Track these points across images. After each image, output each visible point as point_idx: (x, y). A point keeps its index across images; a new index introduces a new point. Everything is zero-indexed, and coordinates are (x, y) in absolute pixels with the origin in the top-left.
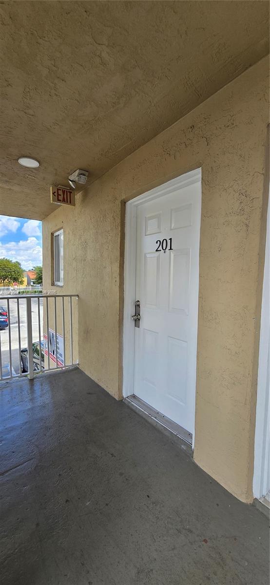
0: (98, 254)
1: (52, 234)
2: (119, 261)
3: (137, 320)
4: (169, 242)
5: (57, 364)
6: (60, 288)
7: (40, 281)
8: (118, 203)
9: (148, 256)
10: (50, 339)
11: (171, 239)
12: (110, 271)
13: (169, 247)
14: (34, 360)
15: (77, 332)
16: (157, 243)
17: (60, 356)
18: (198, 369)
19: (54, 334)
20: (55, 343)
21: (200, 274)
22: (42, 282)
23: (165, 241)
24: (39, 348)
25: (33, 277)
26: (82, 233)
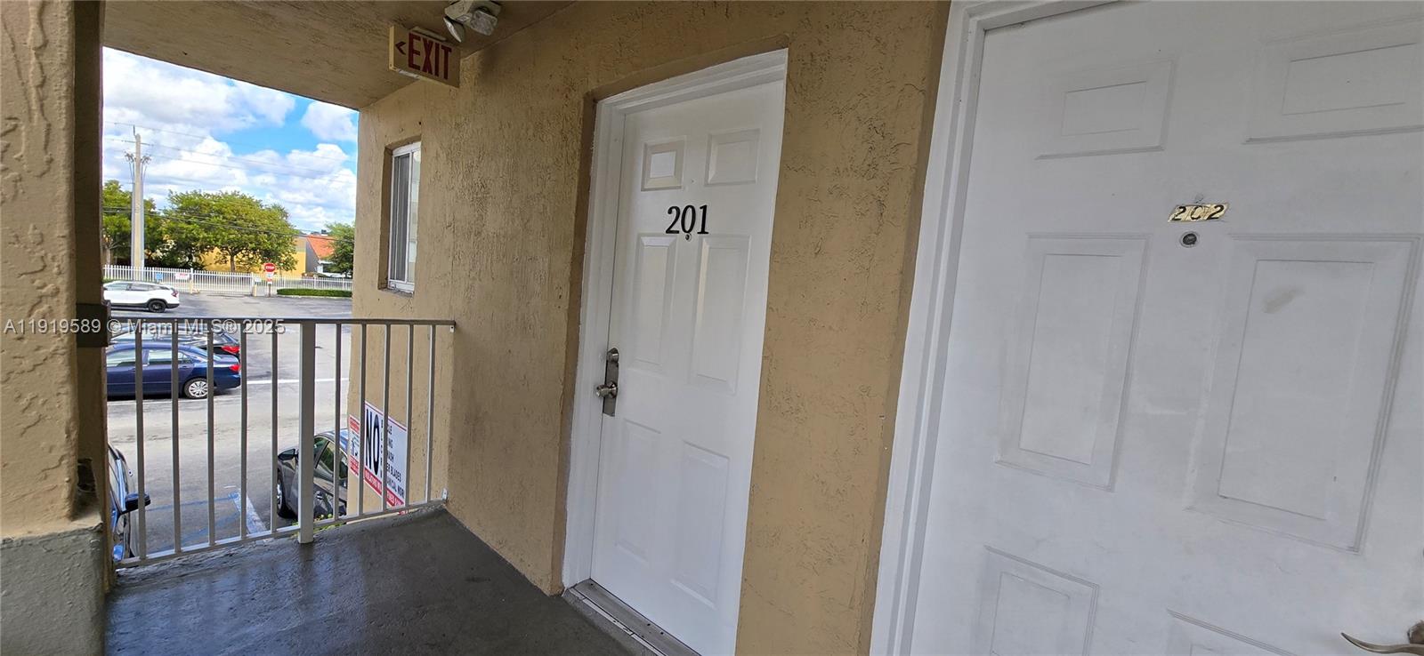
0: (517, 222)
1: (389, 151)
2: (570, 248)
3: (609, 395)
4: (699, 213)
5: (386, 499)
6: (404, 300)
7: (346, 265)
8: (577, 97)
9: (646, 240)
10: (367, 429)
11: (704, 208)
12: (547, 269)
13: (698, 227)
14: (317, 481)
15: (448, 417)
16: (670, 212)
17: (393, 478)
18: (750, 524)
19: (381, 418)
20: (382, 443)
21: (769, 303)
22: (352, 268)
23: (690, 210)
24: (332, 447)
25: (326, 253)
26: (476, 159)
